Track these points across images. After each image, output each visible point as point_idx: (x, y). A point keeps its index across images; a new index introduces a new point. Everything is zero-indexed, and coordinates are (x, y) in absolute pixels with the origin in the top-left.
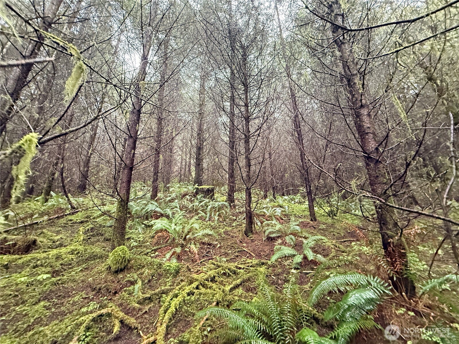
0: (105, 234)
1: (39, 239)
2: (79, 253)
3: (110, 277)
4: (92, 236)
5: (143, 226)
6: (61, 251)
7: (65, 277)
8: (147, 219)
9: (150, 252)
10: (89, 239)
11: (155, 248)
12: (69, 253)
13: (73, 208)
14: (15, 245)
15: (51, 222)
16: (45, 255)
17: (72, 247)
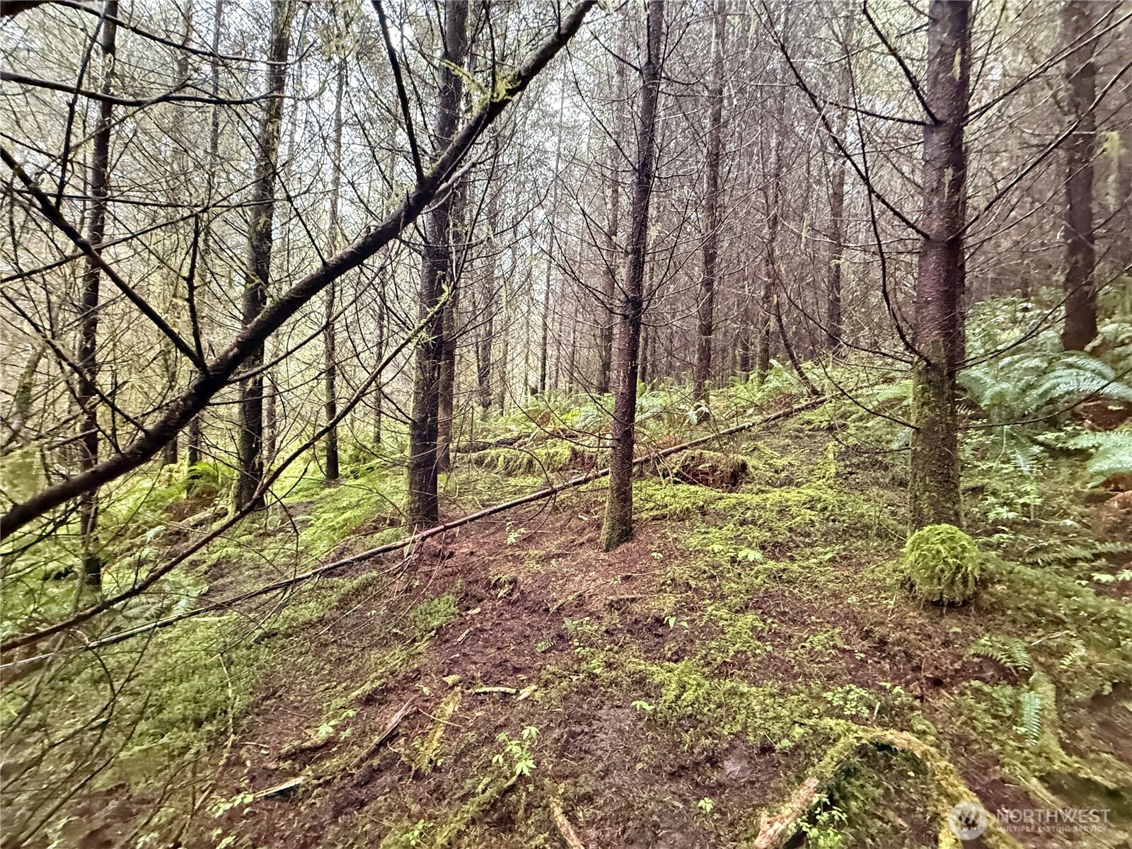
0: (893, 465)
1: (751, 462)
2: (825, 509)
3: (916, 618)
4: (858, 466)
5: (1036, 449)
6: (788, 496)
7: (795, 567)
8: (1053, 423)
9: (1086, 560)
10: (851, 473)
11: (1109, 547)
12: (804, 504)
13: (815, 392)
14: (714, 469)
15: (770, 427)
16: (757, 499)
17: (811, 492)
